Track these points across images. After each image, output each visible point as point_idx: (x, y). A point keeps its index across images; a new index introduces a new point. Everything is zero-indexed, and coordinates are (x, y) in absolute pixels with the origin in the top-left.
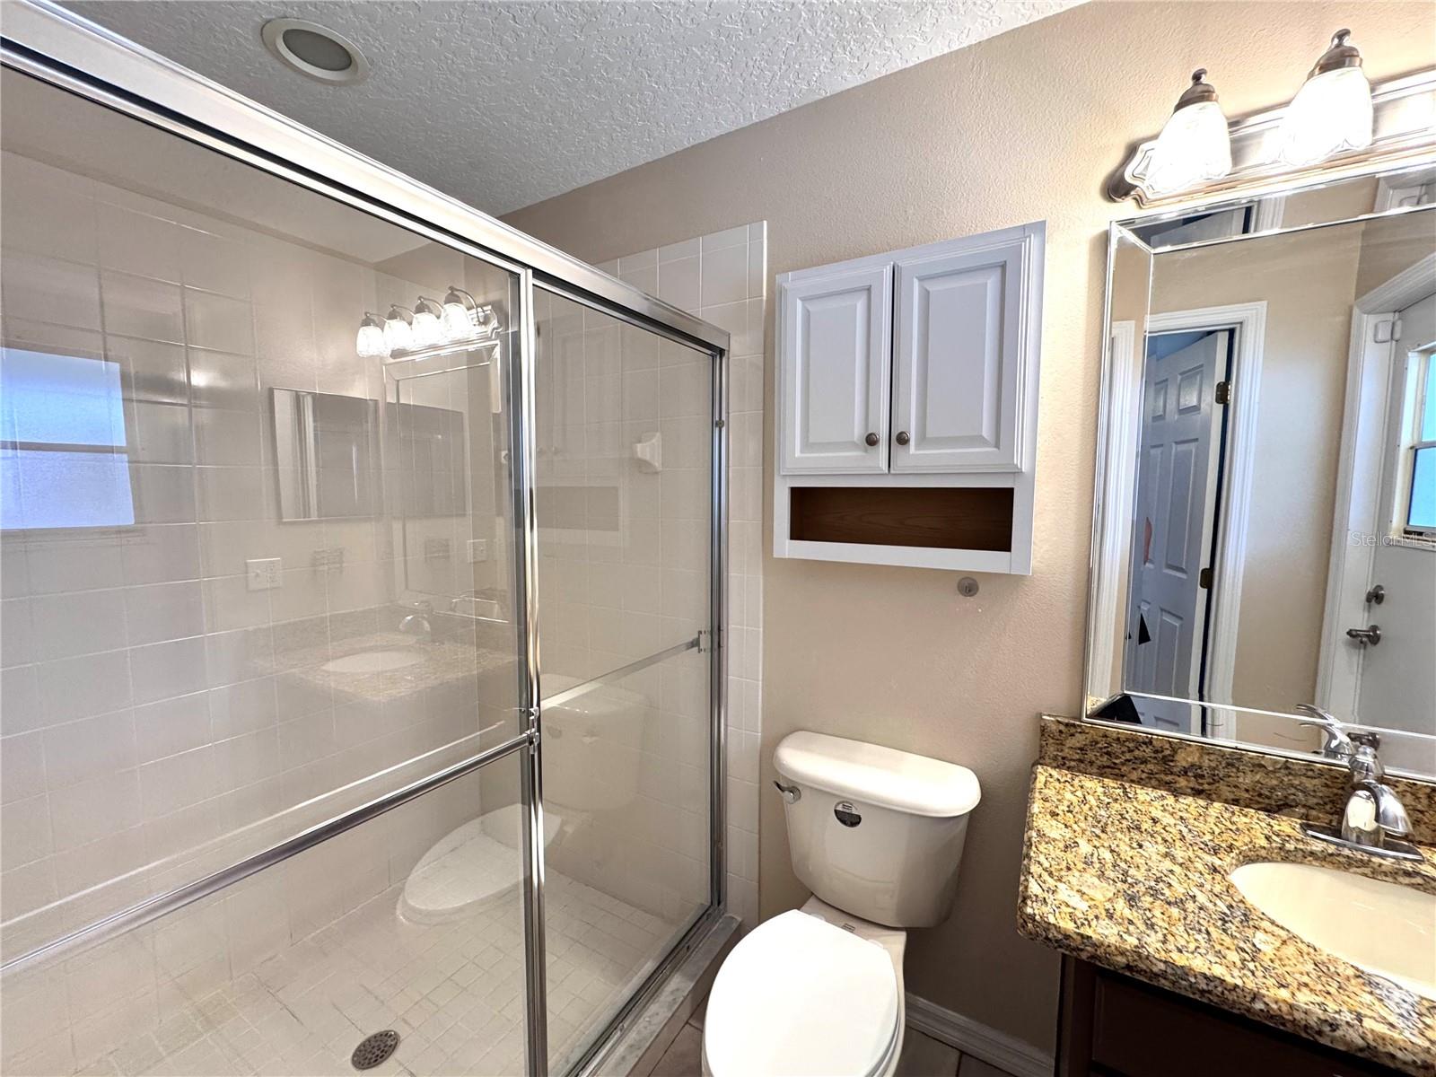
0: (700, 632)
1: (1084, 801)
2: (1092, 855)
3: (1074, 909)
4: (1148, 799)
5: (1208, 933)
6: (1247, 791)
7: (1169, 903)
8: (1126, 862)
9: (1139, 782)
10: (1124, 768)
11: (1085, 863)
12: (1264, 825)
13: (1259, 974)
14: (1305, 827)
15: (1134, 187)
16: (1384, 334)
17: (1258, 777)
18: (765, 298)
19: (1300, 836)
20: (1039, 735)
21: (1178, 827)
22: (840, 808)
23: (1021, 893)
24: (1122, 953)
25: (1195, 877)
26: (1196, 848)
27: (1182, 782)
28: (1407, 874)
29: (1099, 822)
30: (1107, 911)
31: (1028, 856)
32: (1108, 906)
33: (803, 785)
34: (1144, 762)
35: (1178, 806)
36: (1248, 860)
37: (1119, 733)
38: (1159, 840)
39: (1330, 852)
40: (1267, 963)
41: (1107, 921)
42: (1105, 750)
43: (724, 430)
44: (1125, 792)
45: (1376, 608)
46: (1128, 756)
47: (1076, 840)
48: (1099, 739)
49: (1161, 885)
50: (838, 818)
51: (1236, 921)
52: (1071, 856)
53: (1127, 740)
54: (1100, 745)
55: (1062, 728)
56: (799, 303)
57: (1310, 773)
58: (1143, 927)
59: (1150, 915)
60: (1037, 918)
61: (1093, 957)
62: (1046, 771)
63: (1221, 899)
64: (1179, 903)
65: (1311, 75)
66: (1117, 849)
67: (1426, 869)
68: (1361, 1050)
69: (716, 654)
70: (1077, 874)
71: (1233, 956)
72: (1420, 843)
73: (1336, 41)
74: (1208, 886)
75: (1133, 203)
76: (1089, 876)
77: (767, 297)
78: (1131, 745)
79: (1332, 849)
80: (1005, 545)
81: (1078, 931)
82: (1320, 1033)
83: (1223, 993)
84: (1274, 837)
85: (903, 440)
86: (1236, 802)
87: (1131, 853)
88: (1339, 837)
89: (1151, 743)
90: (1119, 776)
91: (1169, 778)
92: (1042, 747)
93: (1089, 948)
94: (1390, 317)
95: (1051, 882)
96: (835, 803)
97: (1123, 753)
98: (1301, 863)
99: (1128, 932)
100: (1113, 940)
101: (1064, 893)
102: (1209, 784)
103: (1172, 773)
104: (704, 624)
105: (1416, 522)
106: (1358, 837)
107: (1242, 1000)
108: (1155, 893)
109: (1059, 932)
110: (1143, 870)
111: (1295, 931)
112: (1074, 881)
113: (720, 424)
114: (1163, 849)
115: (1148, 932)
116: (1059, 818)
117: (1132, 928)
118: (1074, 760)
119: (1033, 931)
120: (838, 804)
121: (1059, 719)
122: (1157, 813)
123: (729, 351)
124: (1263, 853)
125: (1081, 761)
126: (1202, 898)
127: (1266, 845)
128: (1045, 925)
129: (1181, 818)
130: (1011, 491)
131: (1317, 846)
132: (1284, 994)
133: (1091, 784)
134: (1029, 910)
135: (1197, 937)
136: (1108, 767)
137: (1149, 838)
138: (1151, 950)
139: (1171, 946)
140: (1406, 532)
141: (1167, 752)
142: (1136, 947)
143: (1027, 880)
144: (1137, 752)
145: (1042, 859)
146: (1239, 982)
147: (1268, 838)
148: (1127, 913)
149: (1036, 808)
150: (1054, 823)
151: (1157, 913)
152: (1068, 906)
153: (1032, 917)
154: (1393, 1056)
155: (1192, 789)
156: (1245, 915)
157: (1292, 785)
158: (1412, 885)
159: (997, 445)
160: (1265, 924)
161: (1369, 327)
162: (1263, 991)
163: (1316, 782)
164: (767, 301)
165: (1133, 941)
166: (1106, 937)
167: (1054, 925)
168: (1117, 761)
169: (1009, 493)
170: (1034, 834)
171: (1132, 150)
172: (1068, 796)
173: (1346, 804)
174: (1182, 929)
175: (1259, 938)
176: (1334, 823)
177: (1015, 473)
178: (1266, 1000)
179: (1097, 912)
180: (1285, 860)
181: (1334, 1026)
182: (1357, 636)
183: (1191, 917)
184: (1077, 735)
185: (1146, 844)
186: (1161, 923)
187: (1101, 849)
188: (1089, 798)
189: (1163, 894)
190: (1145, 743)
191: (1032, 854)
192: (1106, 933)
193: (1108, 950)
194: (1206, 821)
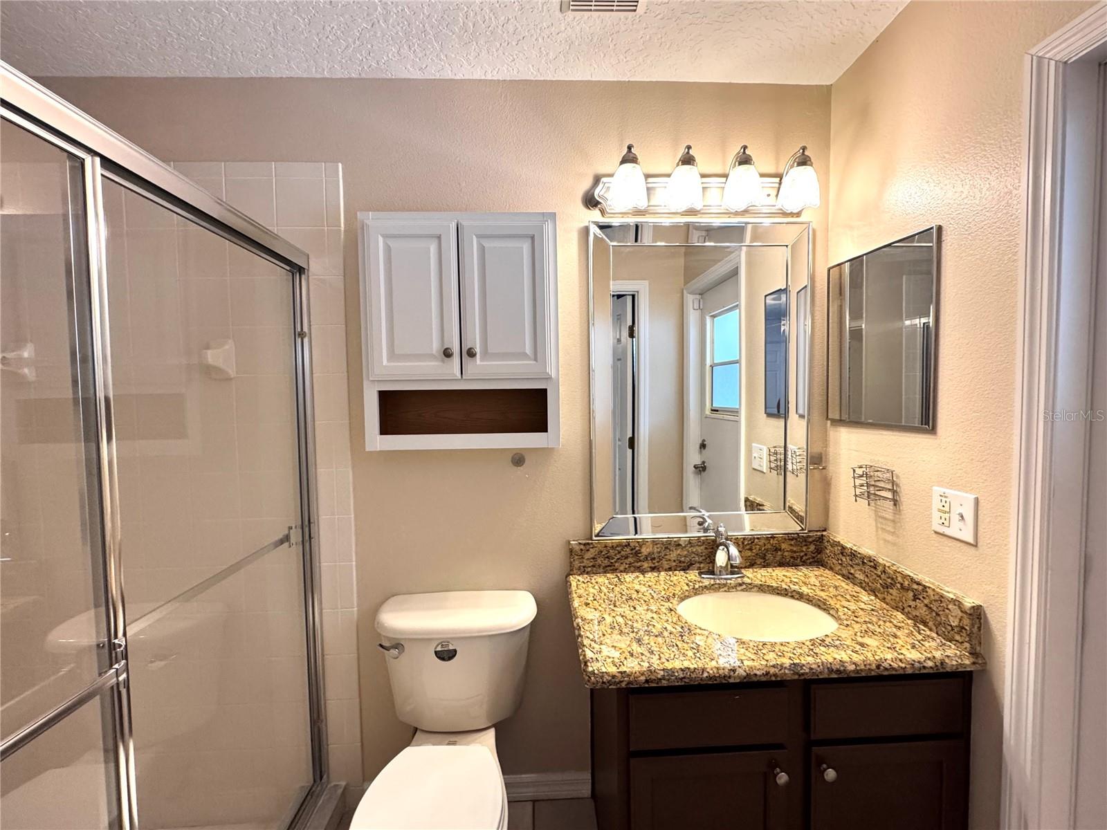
0: (290, 528)
1: (600, 591)
2: (613, 622)
3: (613, 658)
4: (631, 580)
5: (677, 646)
6: (674, 561)
7: (656, 636)
8: (630, 620)
9: (625, 571)
10: (617, 564)
11: (611, 628)
12: (684, 578)
13: (702, 658)
14: (700, 574)
15: (600, 203)
16: (696, 306)
17: (678, 552)
18: (342, 229)
19: (699, 579)
20: (569, 554)
21: (649, 592)
22: (439, 649)
23: (582, 661)
24: (643, 674)
25: (663, 617)
26: (660, 601)
27: (646, 565)
28: (740, 585)
29: (611, 601)
30: (629, 652)
31: (580, 635)
32: (629, 649)
33: (405, 639)
34: (627, 558)
35: (646, 579)
36: (682, 599)
37: (612, 543)
38: (643, 602)
39: (712, 583)
40: (704, 651)
41: (631, 658)
42: (606, 556)
43: (306, 340)
44: (619, 579)
45: (704, 451)
46: (618, 556)
47: (603, 616)
48: (602, 549)
49: (650, 627)
50: (438, 657)
51: (686, 634)
52: (603, 627)
53: (617, 546)
54: (603, 553)
55: (582, 547)
56: (381, 239)
57: (699, 544)
58: (648, 655)
59: (649, 647)
60: (596, 672)
61: (630, 683)
62: (575, 578)
63: (677, 625)
64: (660, 634)
65: (678, 165)
66: (624, 615)
67: (746, 580)
68: (745, 678)
69: (307, 545)
70: (609, 636)
71: (690, 653)
72: (741, 568)
73: (687, 150)
74: (670, 620)
75: (599, 212)
76: (615, 635)
77: (345, 228)
78: (619, 549)
79: (712, 582)
80: (544, 429)
81: (618, 670)
82: (730, 677)
83: (690, 675)
84: (690, 584)
85: (471, 354)
86: (670, 569)
87: (632, 614)
88: (714, 574)
89: (629, 544)
90: (614, 570)
91: (639, 564)
92: (571, 563)
93: (626, 679)
94: (698, 297)
95: (597, 647)
96: (435, 645)
97: (615, 555)
98: (702, 594)
99: (643, 661)
100: (637, 668)
101: (606, 651)
102: (658, 562)
103: (640, 561)
104: (293, 519)
105: (716, 405)
106: (720, 571)
107: (698, 675)
108: (648, 633)
109: (609, 676)
110: (640, 622)
111: (710, 630)
112: (608, 641)
113: (302, 335)
114: (646, 608)
115: (651, 656)
116: (590, 605)
117: (643, 657)
118: (590, 567)
119: (595, 682)
120: (438, 645)
121: (580, 542)
122: (637, 587)
123: (308, 270)
124: (687, 593)
125: (594, 566)
126: (669, 628)
127: (688, 589)
128: (601, 675)
129: (649, 586)
130: (545, 390)
131: (706, 582)
132: (714, 664)
133: (601, 579)
134: (590, 669)
135: (674, 649)
136: (609, 566)
137: (638, 602)
138: (655, 666)
139: (663, 660)
140: (712, 410)
141: (637, 548)
142: (649, 667)
143: (584, 651)
144: (623, 552)
145: (588, 634)
146: (696, 666)
147: (687, 585)
148: (640, 650)
149: (576, 603)
150: (588, 609)
151: (652, 644)
152: (609, 658)
153: (593, 672)
154: (756, 675)
155: (651, 567)
156: (689, 629)
157: (693, 552)
158: (742, 590)
159: (536, 360)
160: (698, 631)
161: (690, 300)
162: (706, 666)
163: (702, 547)
164: (345, 231)
165: (646, 665)
166: (633, 668)
167: (606, 672)
168: (612, 561)
169: (544, 392)
170: (579, 620)
171: (597, 180)
172: (592, 590)
173: (715, 556)
174: (665, 648)
175: (698, 639)
176: (711, 568)
177: (547, 378)
178: (708, 670)
179: (624, 655)
180: (696, 594)
181: (734, 670)
182: (698, 467)
183: (667, 639)
184: (591, 549)
185: (637, 607)
186: (656, 649)
187: (617, 618)
188: (603, 588)
189: (652, 632)
190: (626, 546)
191: (582, 633)
192: (632, 665)
193: (636, 675)
194: (660, 584)
